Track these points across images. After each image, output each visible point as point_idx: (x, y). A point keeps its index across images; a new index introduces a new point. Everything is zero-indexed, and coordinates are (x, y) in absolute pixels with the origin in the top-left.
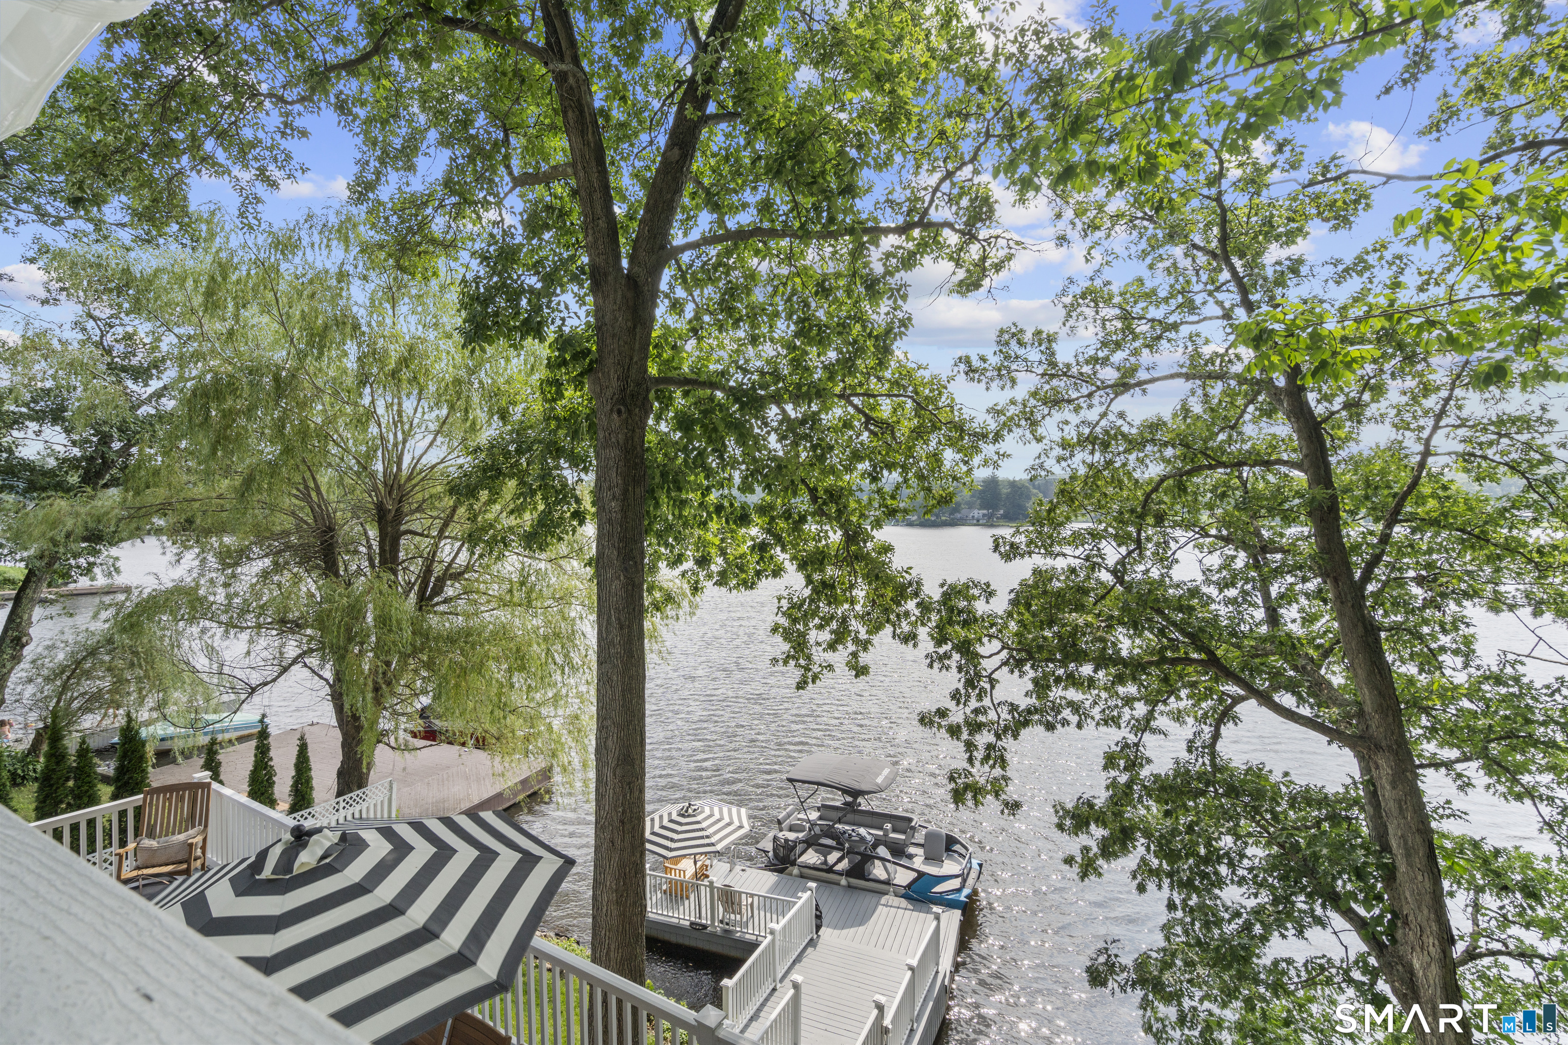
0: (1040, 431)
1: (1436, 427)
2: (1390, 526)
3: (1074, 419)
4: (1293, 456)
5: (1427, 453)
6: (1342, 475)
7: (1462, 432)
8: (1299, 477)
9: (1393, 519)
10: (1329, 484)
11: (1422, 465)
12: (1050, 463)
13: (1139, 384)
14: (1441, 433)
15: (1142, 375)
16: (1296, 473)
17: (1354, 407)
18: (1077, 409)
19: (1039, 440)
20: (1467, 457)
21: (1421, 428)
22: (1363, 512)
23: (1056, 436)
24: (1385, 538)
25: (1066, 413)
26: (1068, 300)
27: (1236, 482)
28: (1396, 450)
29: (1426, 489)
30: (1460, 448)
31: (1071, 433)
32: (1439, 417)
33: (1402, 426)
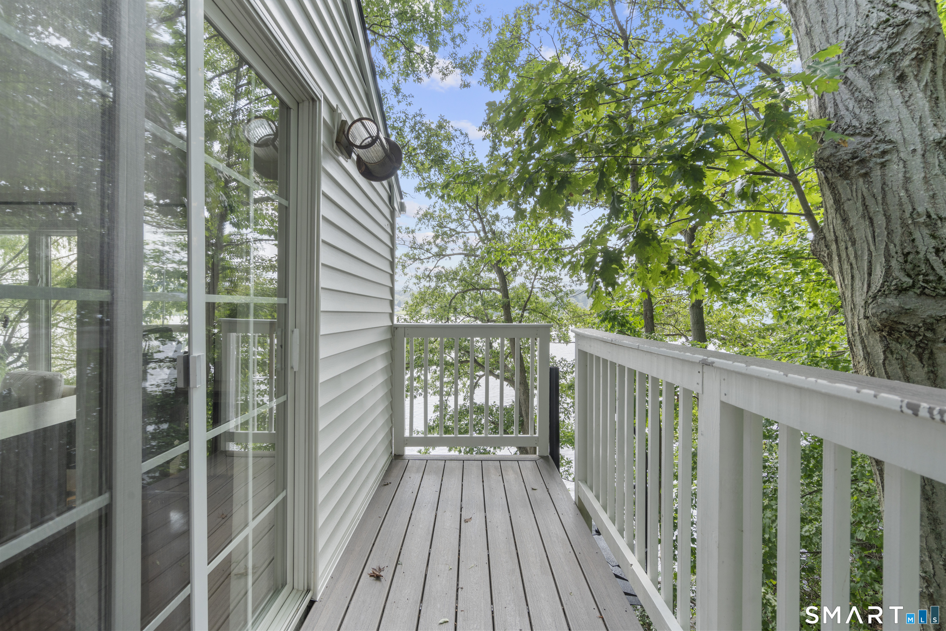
0: (406, 271)
1: (535, 279)
2: (523, 312)
3: (422, 267)
4: (496, 286)
5: (533, 287)
6: (511, 294)
7: (541, 281)
8: (499, 294)
9: (524, 310)
10: (508, 297)
11: (531, 291)
12: (411, 285)
13: (448, 255)
14: (536, 281)
15: (448, 252)
16: (498, 293)
17: (514, 270)
18: (422, 263)
19: (405, 274)
20: (542, 289)
21: (531, 279)
22: (516, 307)
23: (414, 273)
24: (522, 316)
25: (417, 264)
26: (419, 216)
27: (479, 295)
28: (523, 285)
29: (532, 299)
30: (541, 286)
31: (420, 273)
32: (536, 275)
33: (526, 278)
